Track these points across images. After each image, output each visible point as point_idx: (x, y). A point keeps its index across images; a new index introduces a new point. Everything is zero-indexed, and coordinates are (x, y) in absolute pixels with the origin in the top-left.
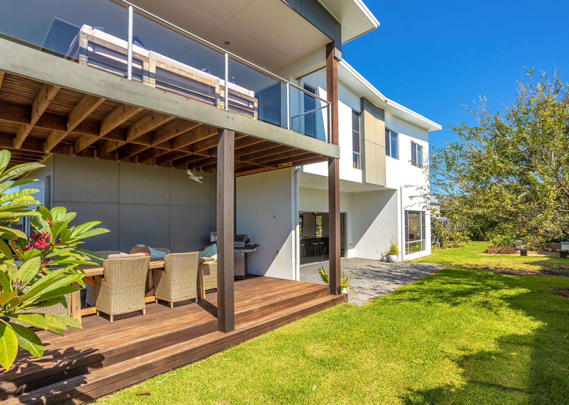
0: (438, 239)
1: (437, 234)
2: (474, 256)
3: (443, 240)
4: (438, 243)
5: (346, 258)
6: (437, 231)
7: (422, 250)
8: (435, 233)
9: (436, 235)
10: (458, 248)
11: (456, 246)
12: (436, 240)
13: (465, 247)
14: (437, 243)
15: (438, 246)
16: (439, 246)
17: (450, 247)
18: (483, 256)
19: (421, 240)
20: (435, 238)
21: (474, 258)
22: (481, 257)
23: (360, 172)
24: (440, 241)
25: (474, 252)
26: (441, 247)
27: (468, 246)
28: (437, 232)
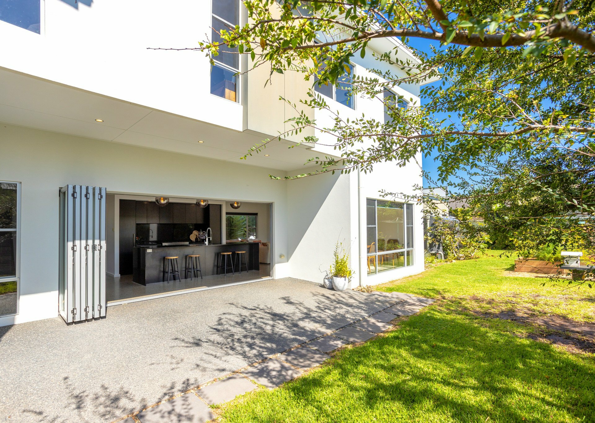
0: (441, 248)
1: (440, 240)
2: (491, 279)
3: (449, 249)
4: (442, 253)
5: (272, 278)
6: (439, 236)
7: (407, 265)
8: (437, 238)
9: (438, 242)
10: (469, 260)
11: (467, 257)
12: (439, 248)
13: (480, 259)
14: (440, 252)
15: (441, 256)
16: (443, 257)
17: (458, 259)
18: (506, 278)
19: (405, 250)
20: (437, 246)
21: (489, 281)
22: (501, 280)
23: (238, 108)
24: (444, 250)
25: (493, 267)
26: (445, 258)
27: (485, 256)
28: (439, 238)
